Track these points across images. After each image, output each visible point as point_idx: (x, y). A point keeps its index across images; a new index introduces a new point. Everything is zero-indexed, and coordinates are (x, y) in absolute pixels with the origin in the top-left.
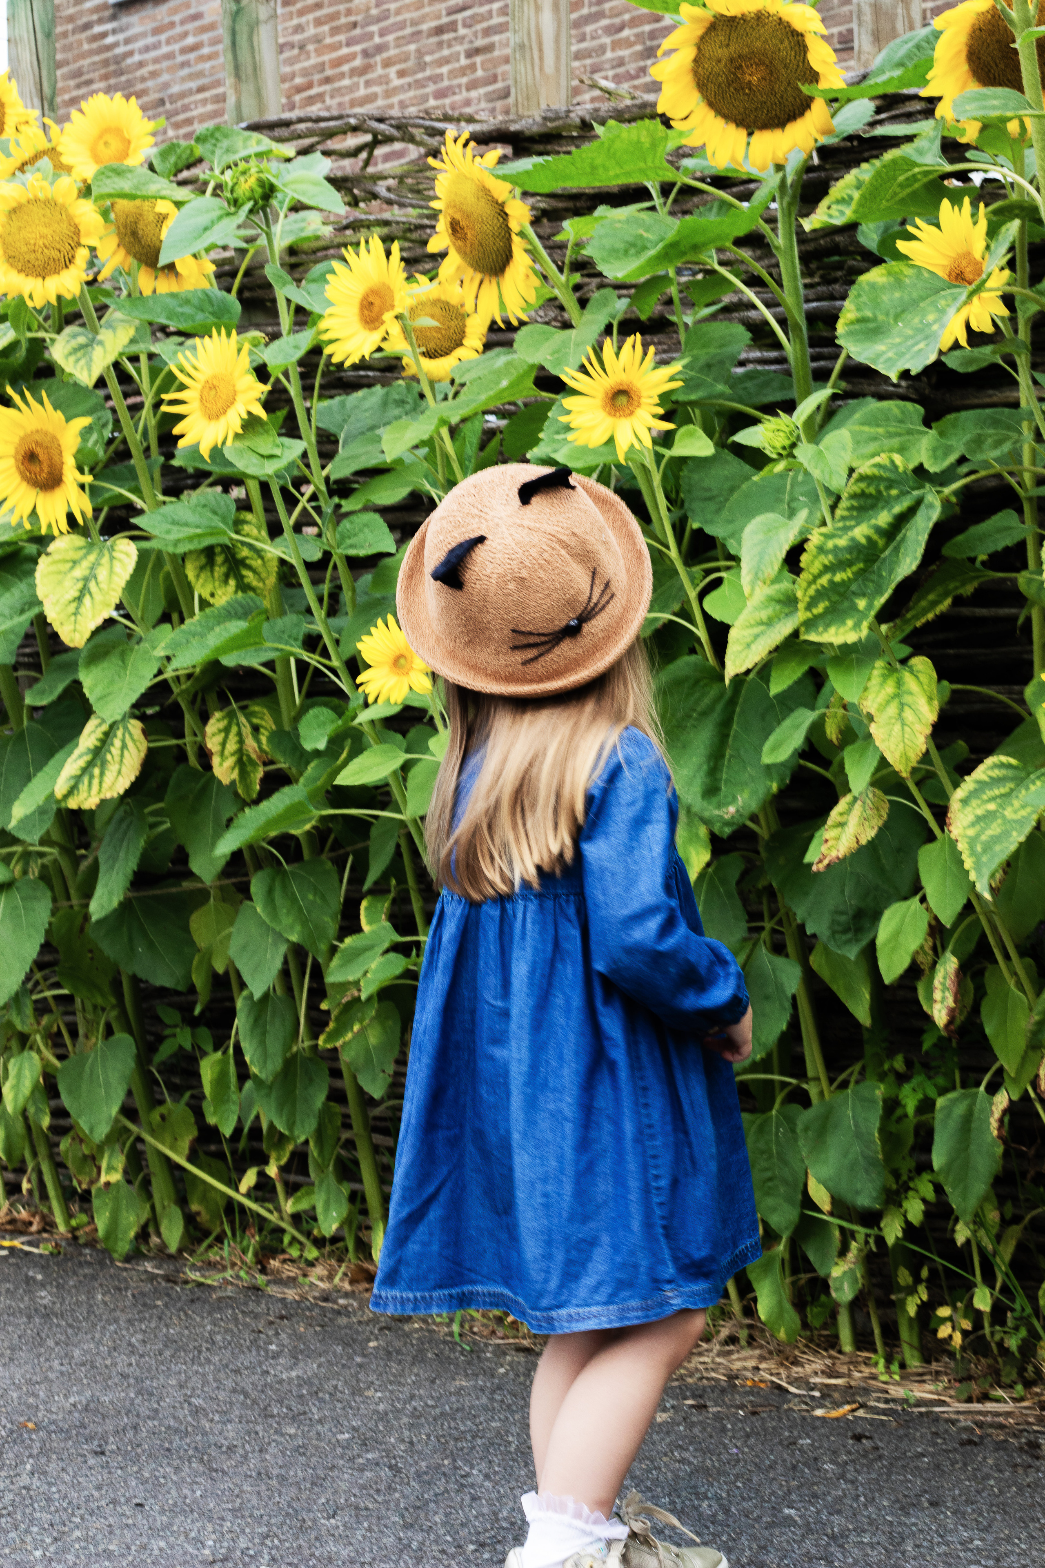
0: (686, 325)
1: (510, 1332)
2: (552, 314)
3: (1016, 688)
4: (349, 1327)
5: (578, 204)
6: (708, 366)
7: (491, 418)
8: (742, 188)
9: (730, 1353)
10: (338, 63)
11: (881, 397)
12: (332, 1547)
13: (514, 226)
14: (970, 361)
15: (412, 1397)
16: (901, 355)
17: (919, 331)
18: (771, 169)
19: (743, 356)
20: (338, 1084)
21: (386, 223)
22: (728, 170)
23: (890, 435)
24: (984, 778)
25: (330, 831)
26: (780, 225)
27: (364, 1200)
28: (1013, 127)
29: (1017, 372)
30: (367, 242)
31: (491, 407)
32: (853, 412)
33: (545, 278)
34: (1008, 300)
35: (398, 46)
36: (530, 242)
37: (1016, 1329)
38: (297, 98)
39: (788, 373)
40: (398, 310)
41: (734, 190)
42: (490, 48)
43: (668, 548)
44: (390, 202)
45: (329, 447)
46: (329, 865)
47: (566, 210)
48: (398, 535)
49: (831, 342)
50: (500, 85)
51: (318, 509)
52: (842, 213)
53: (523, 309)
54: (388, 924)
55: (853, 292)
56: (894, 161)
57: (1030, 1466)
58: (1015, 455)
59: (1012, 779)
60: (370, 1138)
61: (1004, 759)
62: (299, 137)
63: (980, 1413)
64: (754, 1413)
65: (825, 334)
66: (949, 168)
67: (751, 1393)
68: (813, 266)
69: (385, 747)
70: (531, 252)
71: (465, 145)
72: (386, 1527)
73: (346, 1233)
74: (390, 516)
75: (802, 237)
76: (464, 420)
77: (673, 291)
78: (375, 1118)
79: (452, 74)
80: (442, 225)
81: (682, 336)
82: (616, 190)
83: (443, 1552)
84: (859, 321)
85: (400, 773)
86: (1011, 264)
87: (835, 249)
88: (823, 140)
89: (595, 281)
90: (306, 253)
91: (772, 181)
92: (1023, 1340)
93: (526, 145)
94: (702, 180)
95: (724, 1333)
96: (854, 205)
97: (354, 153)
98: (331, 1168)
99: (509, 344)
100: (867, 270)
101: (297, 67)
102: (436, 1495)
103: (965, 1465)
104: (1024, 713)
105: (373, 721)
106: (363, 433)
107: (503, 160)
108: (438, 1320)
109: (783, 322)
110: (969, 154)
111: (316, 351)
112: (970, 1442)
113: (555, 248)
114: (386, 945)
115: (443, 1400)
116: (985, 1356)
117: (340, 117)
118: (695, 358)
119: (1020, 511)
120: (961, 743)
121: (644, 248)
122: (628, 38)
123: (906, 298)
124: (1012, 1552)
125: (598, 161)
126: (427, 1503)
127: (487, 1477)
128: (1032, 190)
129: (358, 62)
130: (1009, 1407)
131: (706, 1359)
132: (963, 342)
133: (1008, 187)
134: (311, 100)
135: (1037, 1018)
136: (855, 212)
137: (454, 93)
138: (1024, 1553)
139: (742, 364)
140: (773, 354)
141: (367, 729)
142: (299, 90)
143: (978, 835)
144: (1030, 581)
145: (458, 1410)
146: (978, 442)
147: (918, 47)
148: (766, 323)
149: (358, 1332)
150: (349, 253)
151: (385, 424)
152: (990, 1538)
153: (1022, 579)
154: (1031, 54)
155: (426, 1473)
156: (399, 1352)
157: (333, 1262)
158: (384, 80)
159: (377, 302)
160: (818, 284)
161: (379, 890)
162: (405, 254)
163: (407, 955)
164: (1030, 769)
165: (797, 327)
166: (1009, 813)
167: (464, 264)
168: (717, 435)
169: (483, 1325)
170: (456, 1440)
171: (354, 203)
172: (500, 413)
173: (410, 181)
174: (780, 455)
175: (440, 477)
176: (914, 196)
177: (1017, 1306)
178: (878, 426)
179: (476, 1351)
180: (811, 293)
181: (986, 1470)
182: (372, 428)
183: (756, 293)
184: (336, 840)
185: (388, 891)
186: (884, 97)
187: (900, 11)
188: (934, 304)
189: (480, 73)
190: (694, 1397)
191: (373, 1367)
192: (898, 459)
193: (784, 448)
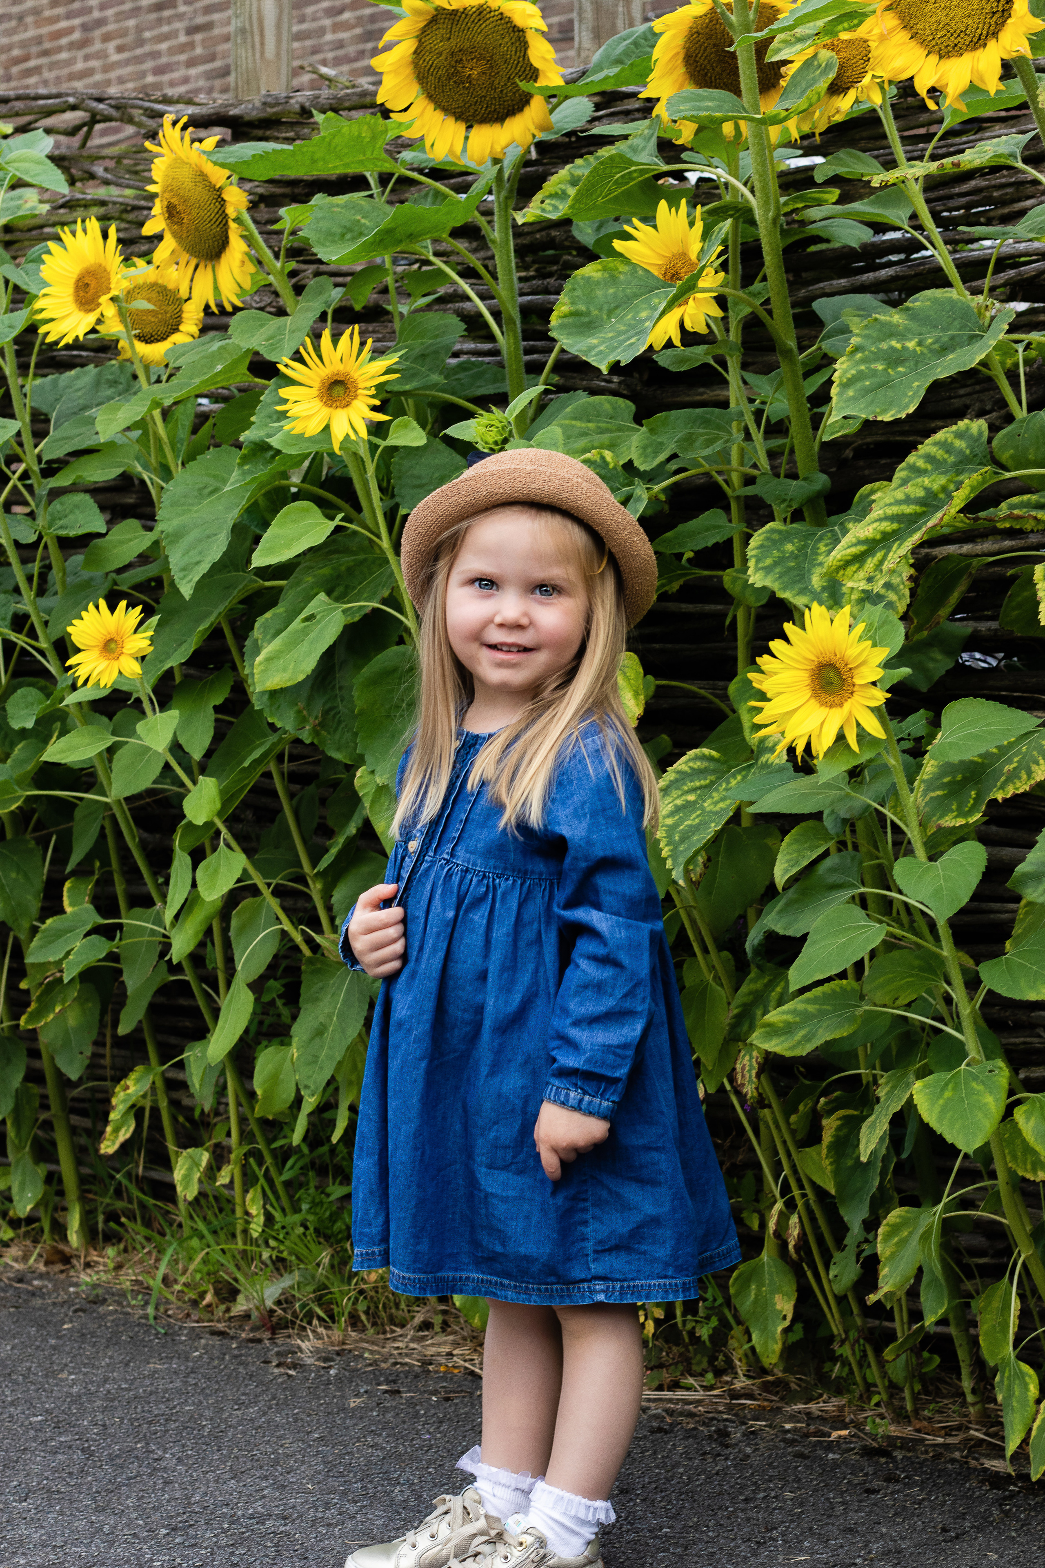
0: (401, 314)
1: (205, 1316)
2: (267, 299)
3: (721, 683)
4: (43, 1308)
5: (296, 191)
6: (423, 356)
7: (204, 401)
8: (459, 180)
9: (424, 1338)
10: (57, 35)
11: (593, 392)
12: (23, 1531)
13: (231, 211)
14: (683, 360)
15: (106, 1380)
16: (613, 349)
17: (631, 327)
18: (489, 163)
19: (457, 347)
20: (36, 1064)
21: (103, 203)
22: (446, 163)
23: (601, 431)
24: (685, 768)
25: (34, 811)
26: (496, 218)
27: (60, 1181)
28: (728, 128)
29: (727, 371)
30: (83, 221)
31: (205, 390)
32: (564, 406)
33: (260, 263)
34: (721, 301)
35: (117, 21)
36: (247, 229)
37: (708, 1318)
38: (15, 70)
39: (501, 365)
40: (114, 293)
41: (452, 181)
42: (209, 26)
43: (379, 536)
44: (107, 183)
45: (40, 426)
46: (32, 844)
47: (284, 196)
48: (108, 516)
49: (544, 336)
50: (218, 64)
51: (30, 488)
52: (556, 208)
53: (237, 295)
54: (90, 907)
55: (568, 285)
56: (611, 158)
57: (719, 1455)
58: (725, 455)
59: (713, 772)
60: (68, 1120)
61: (706, 751)
62: (17, 114)
63: (670, 1401)
64: (447, 1399)
65: (539, 328)
66: (665, 168)
67: (444, 1378)
68: (528, 259)
69: (92, 728)
70: (248, 239)
71: (184, 128)
72: (78, 1510)
73: (41, 1213)
74: (101, 497)
75: (518, 231)
76: (176, 403)
77: (390, 280)
78: (73, 1099)
79: (172, 51)
80: (158, 208)
81: (397, 325)
82: (334, 178)
83: (134, 1535)
84: (572, 314)
85: (105, 755)
86: (724, 267)
87: (551, 244)
88: (541, 136)
89: (312, 268)
90: (21, 231)
91: (489, 173)
92: (714, 1329)
93: (245, 129)
94: (421, 171)
95: (419, 1319)
96: (570, 202)
97: (72, 132)
98: (27, 1149)
99: (224, 328)
100: (583, 265)
101: (16, 38)
102: (129, 1479)
103: (655, 1453)
104: (727, 710)
105: (80, 704)
106: (75, 413)
107: (221, 144)
108: (133, 1302)
109: (497, 315)
110: (684, 156)
111: (32, 329)
112: (660, 1430)
113: (271, 235)
114: (88, 927)
115: (137, 1383)
116: (677, 1345)
117: (58, 96)
118: (411, 349)
119: (727, 509)
120: (664, 736)
121: (361, 234)
122: (347, 21)
123: (620, 295)
124: (700, 1540)
125: (318, 155)
126: (119, 1487)
127: (180, 1460)
128: (746, 191)
129: (76, 36)
130: (700, 1395)
131: (400, 1345)
132: (677, 342)
133: (722, 187)
134: (28, 73)
135: (736, 1011)
136: (571, 207)
137: (172, 71)
138: (711, 1541)
139: (456, 355)
140: (487, 346)
141: (73, 711)
142: (17, 61)
143: (676, 825)
144: (735, 580)
145: (151, 1394)
146: (689, 441)
147: (635, 44)
148: (480, 315)
149: (52, 1314)
150: (65, 234)
151: (98, 405)
152: (678, 1526)
153: (728, 577)
154: (750, 58)
155: (118, 1456)
156: (93, 1334)
157: (28, 1243)
158: (102, 55)
159: (93, 284)
160: (533, 278)
161: (83, 871)
162: (122, 235)
163: (112, 938)
164: (732, 763)
165: (511, 321)
166: (707, 804)
167: (180, 249)
168: (429, 427)
169: (178, 1308)
170: (150, 1423)
171: (72, 182)
172: (214, 398)
173: (126, 162)
174: (492, 449)
175: (153, 460)
176: (628, 194)
177: (709, 1295)
178: (589, 421)
179: (170, 1334)
180: (526, 286)
181: (676, 1458)
182: (85, 408)
183: (471, 285)
184: (39, 821)
185: (92, 873)
186: (602, 94)
187: (620, 9)
188: (647, 301)
189: (199, 51)
190: (388, 1382)
191: (67, 1349)
192: (608, 455)
193: (496, 443)
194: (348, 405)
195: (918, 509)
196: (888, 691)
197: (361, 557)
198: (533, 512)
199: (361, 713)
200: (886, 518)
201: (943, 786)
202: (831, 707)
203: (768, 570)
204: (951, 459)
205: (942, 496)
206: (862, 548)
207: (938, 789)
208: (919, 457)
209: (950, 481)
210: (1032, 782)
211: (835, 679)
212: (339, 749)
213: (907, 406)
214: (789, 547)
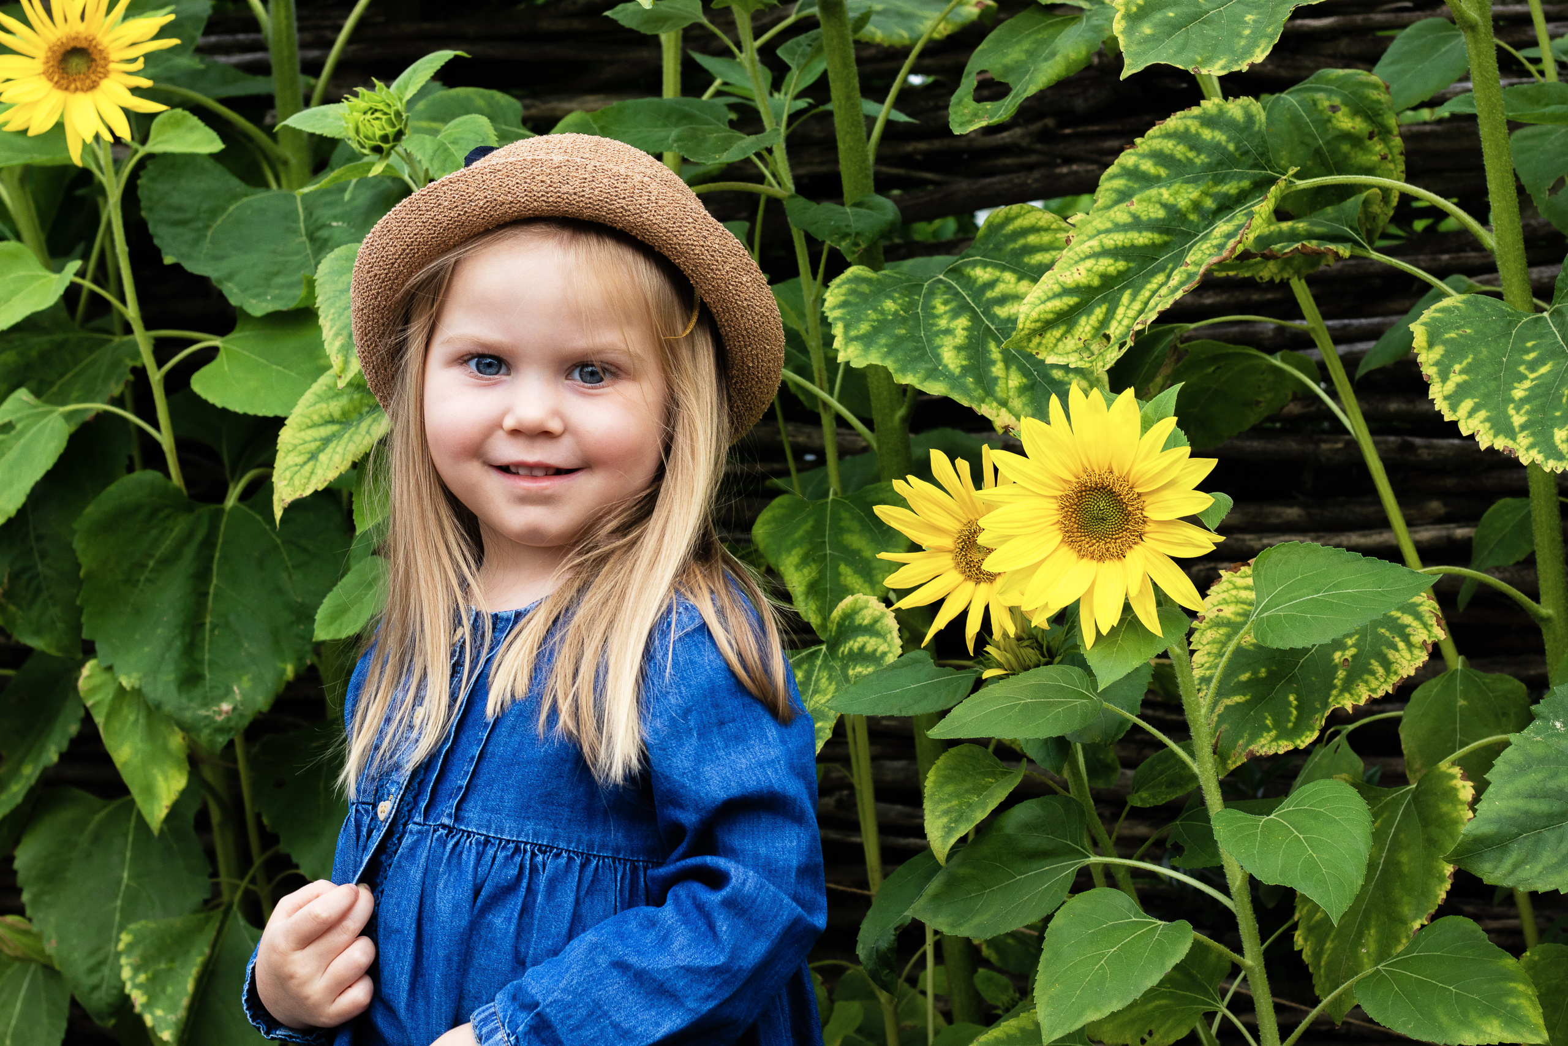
174: (377, 148)
193: (385, 138)
194: (93, 86)
195: (1157, 238)
196: (1220, 531)
197: (59, 337)
198: (566, 235)
199: (90, 575)
200: (1105, 253)
201: (1241, 688)
202: (1101, 558)
203: (867, 341)
204: (1201, 159)
205: (1193, 217)
206: (1072, 301)
207: (1234, 691)
208: (1143, 156)
209: (1206, 194)
210: (1395, 679)
211: (1110, 512)
212: (38, 632)
213: (1248, 51)
214: (889, 305)
